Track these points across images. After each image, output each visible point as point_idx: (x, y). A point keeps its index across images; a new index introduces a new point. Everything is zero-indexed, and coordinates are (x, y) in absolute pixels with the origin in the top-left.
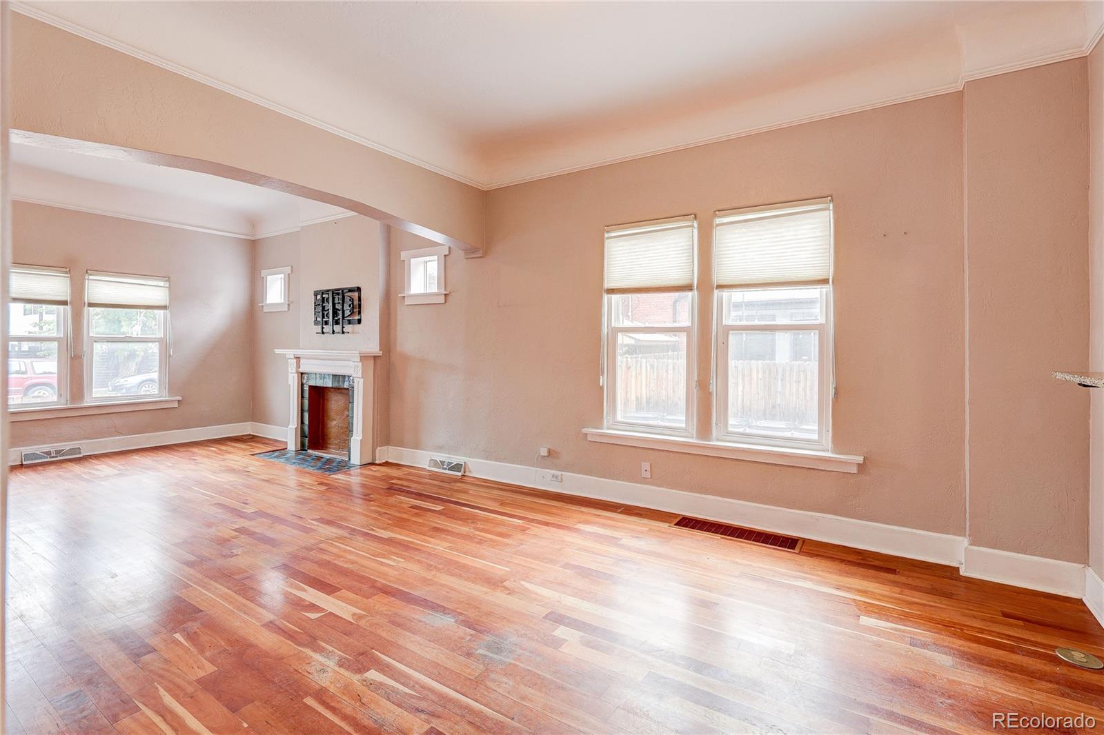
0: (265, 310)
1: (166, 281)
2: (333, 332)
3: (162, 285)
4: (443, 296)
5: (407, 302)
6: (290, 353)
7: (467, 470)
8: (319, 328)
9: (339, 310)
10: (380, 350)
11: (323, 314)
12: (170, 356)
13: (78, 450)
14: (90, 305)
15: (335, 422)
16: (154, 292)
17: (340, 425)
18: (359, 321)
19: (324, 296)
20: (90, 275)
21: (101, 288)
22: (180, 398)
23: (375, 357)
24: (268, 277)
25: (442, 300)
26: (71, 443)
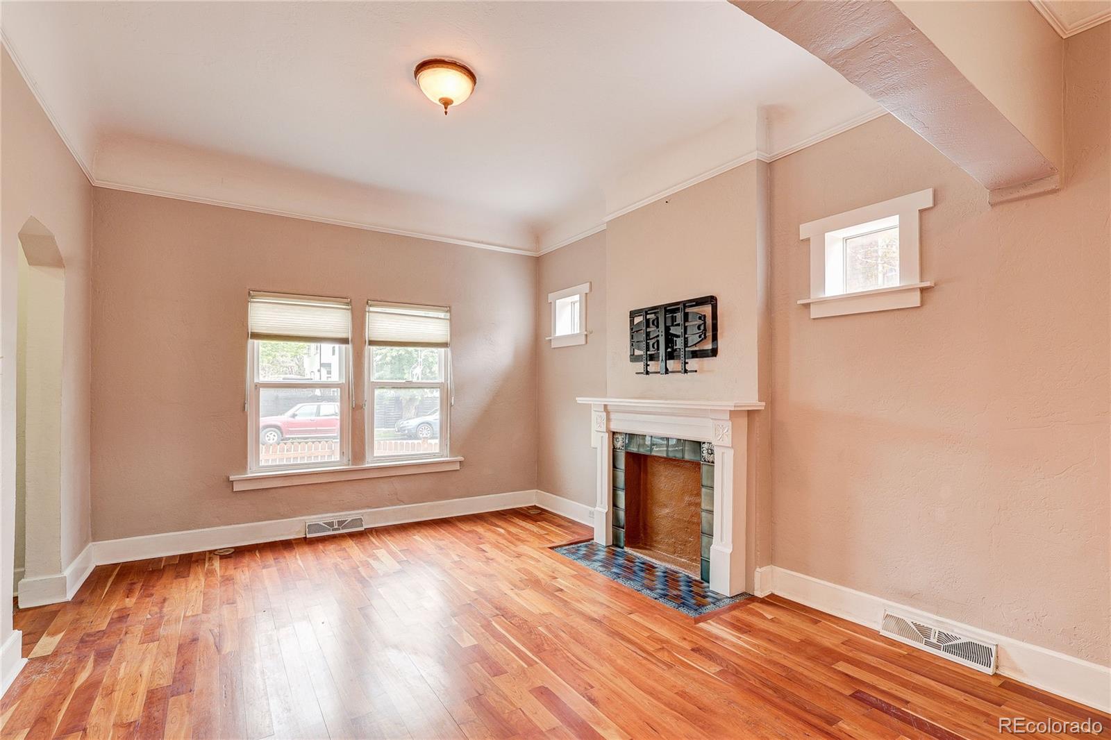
0: (554, 345)
1: (447, 312)
2: (667, 371)
3: (442, 317)
4: (918, 293)
5: (815, 312)
6: (596, 402)
7: (1002, 662)
8: (640, 366)
9: (678, 336)
10: (760, 400)
11: (648, 345)
12: (451, 406)
13: (358, 522)
14: (372, 343)
15: (667, 511)
16: (433, 326)
17: (676, 516)
18: (714, 352)
19: (648, 317)
20: (371, 306)
21: (383, 323)
22: (461, 458)
23: (750, 413)
24: (557, 301)
25: (915, 299)
26: (352, 512)
